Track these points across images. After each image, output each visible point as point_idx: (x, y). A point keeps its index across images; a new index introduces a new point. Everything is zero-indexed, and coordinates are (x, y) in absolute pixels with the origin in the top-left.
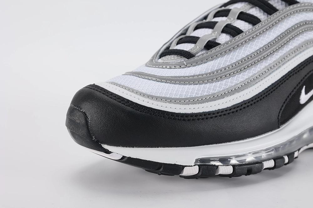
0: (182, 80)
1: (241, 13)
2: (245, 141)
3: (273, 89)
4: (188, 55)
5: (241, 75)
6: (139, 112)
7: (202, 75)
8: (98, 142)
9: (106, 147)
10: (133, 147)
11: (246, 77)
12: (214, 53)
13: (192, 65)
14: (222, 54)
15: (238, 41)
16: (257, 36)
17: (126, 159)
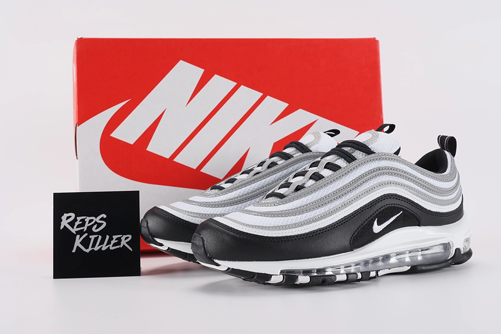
0: (273, 214)
1: (328, 163)
2: (320, 258)
3: (346, 220)
4: (281, 196)
5: (319, 210)
6: (238, 236)
7: (289, 210)
8: (211, 258)
9: (216, 261)
10: (235, 261)
11: (323, 211)
12: (299, 194)
13: (286, 202)
14: (305, 195)
15: (318, 185)
16: (334, 180)
17: (230, 269)
